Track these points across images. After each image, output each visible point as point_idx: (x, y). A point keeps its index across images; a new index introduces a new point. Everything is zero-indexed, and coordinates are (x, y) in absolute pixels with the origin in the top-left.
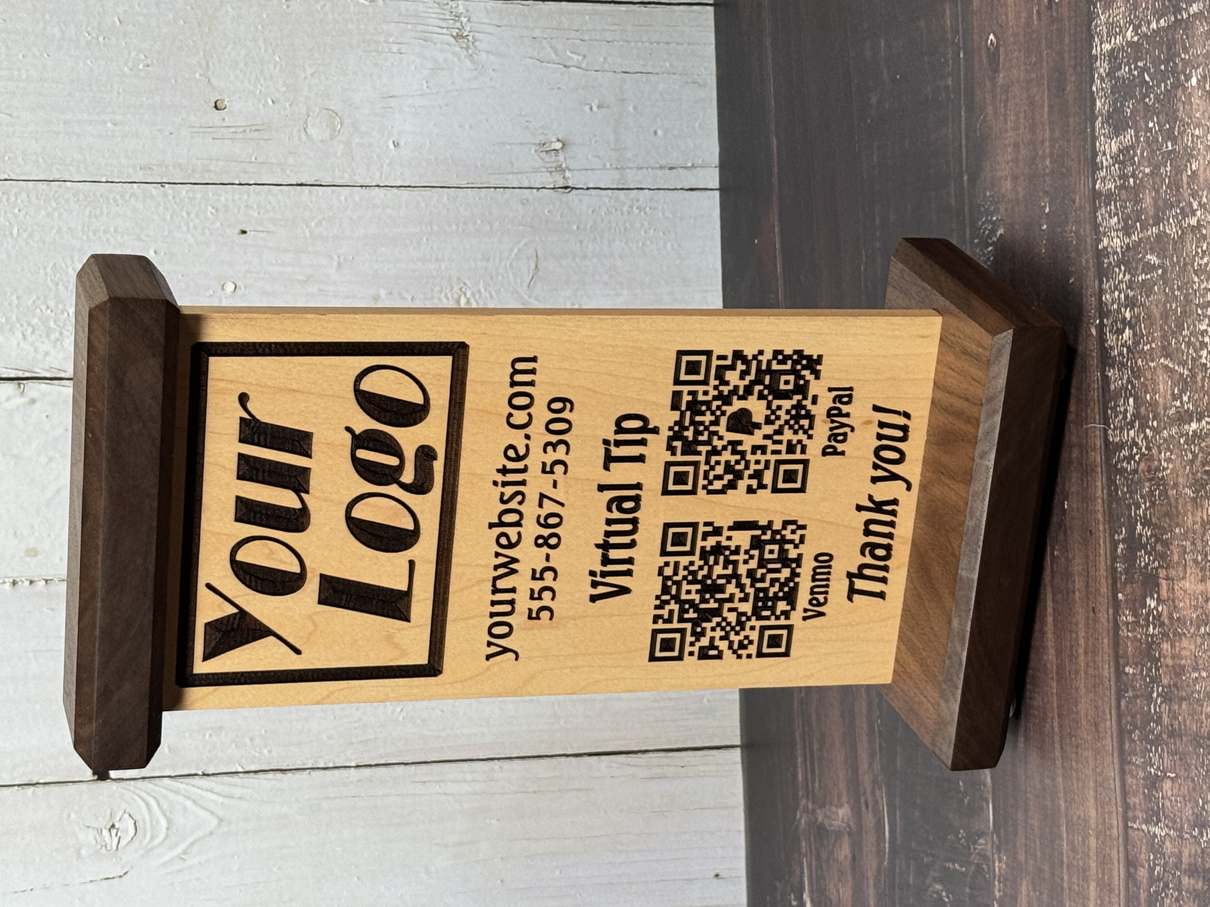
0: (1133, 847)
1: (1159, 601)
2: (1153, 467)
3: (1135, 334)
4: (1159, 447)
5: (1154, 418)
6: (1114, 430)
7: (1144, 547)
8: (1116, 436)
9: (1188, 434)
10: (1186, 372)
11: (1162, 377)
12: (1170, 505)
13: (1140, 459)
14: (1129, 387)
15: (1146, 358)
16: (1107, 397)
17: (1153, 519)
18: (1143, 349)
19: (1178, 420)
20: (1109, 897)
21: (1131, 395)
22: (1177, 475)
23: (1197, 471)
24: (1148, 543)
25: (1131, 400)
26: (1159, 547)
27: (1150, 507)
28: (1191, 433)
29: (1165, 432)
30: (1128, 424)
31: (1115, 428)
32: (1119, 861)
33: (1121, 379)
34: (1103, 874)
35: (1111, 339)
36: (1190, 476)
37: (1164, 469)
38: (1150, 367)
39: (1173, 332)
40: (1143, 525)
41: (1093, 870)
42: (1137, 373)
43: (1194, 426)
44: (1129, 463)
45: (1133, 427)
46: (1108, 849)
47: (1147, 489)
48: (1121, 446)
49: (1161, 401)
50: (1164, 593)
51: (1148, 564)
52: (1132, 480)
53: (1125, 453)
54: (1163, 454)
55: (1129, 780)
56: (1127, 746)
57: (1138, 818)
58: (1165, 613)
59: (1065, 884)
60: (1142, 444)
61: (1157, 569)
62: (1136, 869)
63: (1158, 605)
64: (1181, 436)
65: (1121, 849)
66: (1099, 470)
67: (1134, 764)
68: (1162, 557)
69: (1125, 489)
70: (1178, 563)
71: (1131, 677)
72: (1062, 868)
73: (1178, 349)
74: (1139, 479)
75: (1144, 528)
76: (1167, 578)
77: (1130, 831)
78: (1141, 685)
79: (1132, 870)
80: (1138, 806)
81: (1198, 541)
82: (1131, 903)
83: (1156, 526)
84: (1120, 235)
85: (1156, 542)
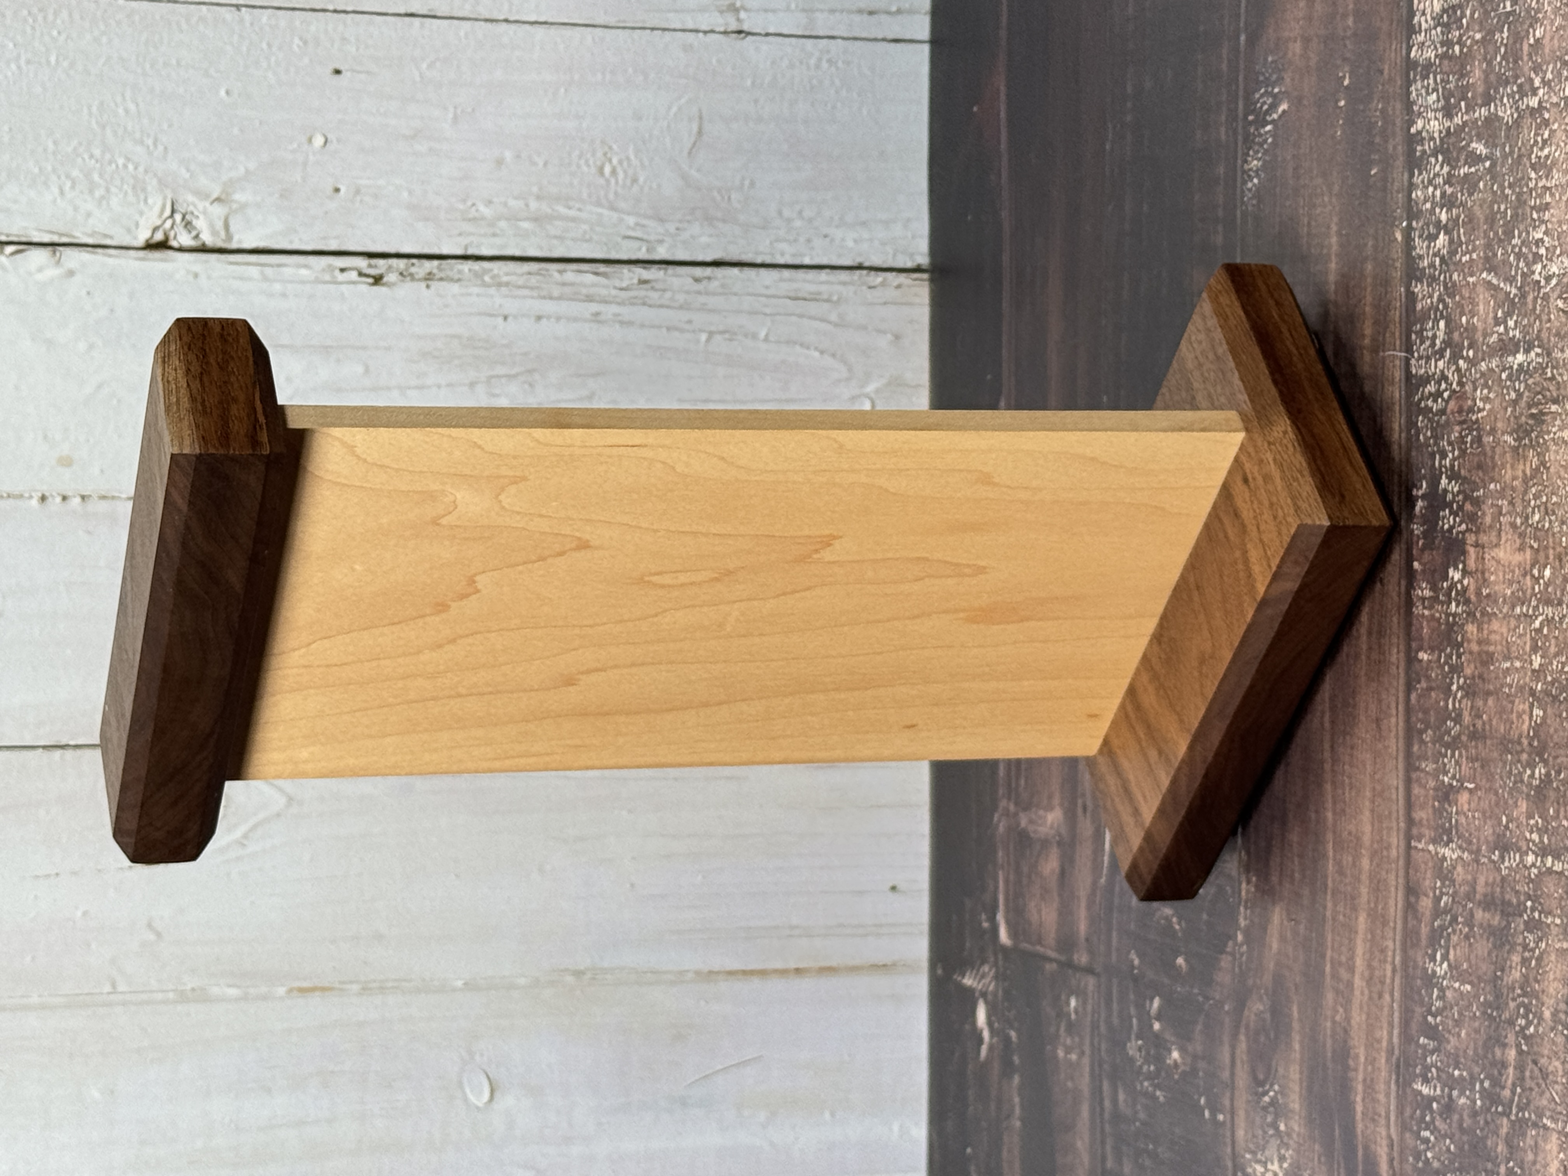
0: (1416, 871)
1: (1465, 573)
2: (1466, 408)
3: (1451, 241)
4: (1474, 383)
5: (1470, 347)
6: (1418, 361)
7: (1449, 505)
8: (1421, 367)
9: (1511, 367)
10: (1514, 291)
11: (1482, 295)
12: (1485, 454)
13: (1450, 397)
14: (1441, 307)
15: (1463, 271)
16: (1412, 318)
17: (1463, 472)
18: (1460, 260)
19: (1501, 349)
20: (1383, 932)
21: (1442, 317)
22: (1496, 418)
23: (1521, 414)
24: (1454, 501)
25: (1442, 324)
26: (1468, 507)
27: (1459, 457)
28: (1515, 367)
29: (1483, 364)
30: (1436, 353)
32: (1397, 889)
33: (1431, 297)
34: (1376, 903)
35: (1420, 246)
36: (1512, 419)
37: (1480, 410)
38: (1468, 283)
39: (1500, 241)
40: (1450, 479)
41: (1364, 898)
42: (1451, 290)
43: (1520, 357)
44: (1435, 401)
45: (1442, 356)
46: (1384, 873)
47: (1457, 435)
48: (1426, 380)
49: (1480, 326)
50: (1472, 563)
51: (1454, 526)
52: (1438, 422)
53: (1431, 388)
54: (1479, 392)
55: (1416, 790)
56: (1416, 748)
57: (1424, 836)
58: (1472, 588)
59: (1329, 913)
60: (1454, 378)
61: (1463, 533)
62: (1418, 898)
63: (1463, 577)
64: (1504, 370)
65: (1401, 873)
66: (1397, 408)
67: (1423, 771)
68: (1472, 518)
69: (1429, 434)
70: (1490, 527)
71: (1425, 665)
72: (1326, 893)
73: (1505, 262)
74: (1447, 422)
75: (1450, 482)
76: (1477, 545)
77: (1413, 852)
78: (1437, 676)
79: (1412, 899)
80: (1425, 822)
81: (1518, 501)
82: (1409, 939)
83: (1465, 480)
84: (1440, 116)
85: (1465, 500)
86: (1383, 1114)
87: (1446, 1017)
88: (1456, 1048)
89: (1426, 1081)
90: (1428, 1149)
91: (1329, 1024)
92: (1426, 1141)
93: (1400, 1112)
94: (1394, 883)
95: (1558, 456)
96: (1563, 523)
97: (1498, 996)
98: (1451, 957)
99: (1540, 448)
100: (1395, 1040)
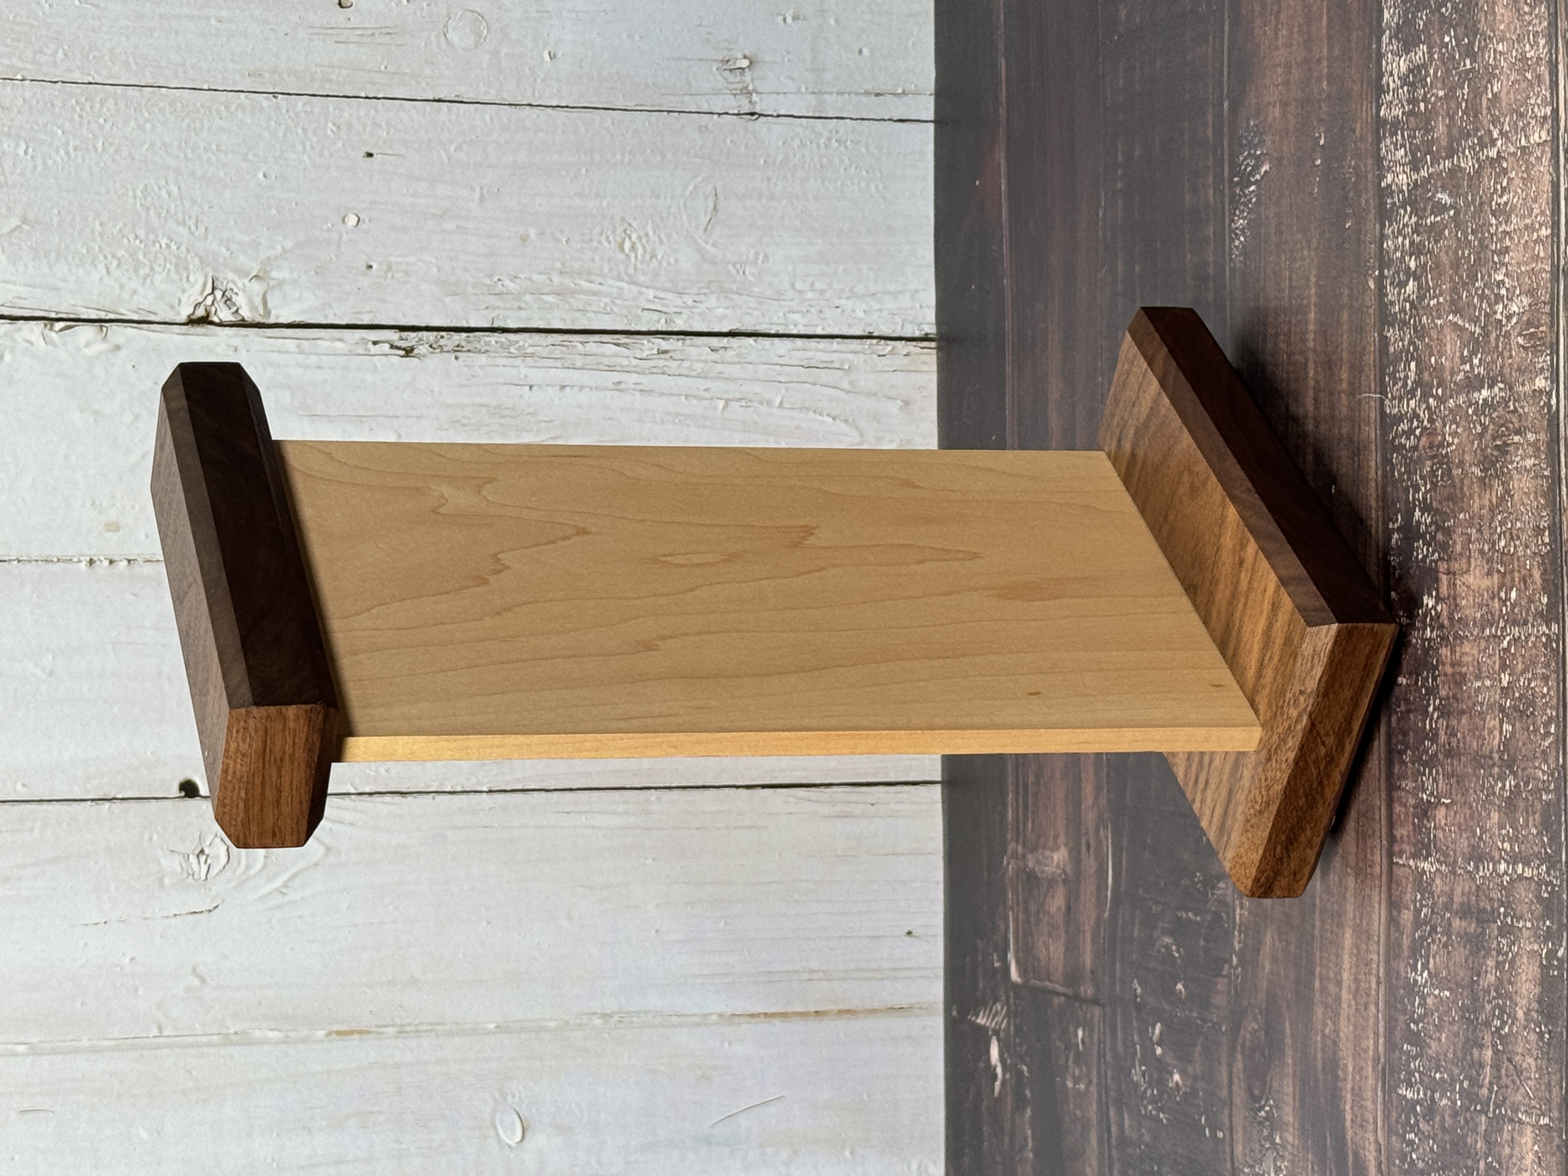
0: (1398, 885)
1: (1438, 599)
2: (1436, 443)
3: (1420, 287)
4: (1443, 419)
5: (1439, 385)
6: (1391, 401)
7: (1423, 536)
8: (1394, 407)
9: (1477, 403)
10: (1478, 330)
11: (1449, 336)
12: (1454, 486)
13: (1421, 433)
14: (1412, 349)
15: (1431, 314)
16: (1385, 361)
17: (1434, 504)
18: (1429, 304)
19: (1467, 386)
20: (1367, 946)
21: (1413, 359)
22: (1464, 452)
23: (1487, 446)
24: (1427, 531)
25: (1413, 365)
26: (1440, 536)
27: (1431, 490)
28: (1481, 402)
29: (1451, 401)
30: (1408, 393)
31: (1394, 398)
32: (1380, 904)
33: (1402, 340)
34: (1361, 919)
35: (1392, 293)
36: (1478, 452)
37: (1449, 445)
38: (1436, 325)
39: (1465, 284)
40: (1423, 512)
41: (1350, 915)
42: (1420, 332)
43: (1485, 393)
44: (1408, 438)
45: (1414, 396)
46: (1368, 890)
47: (1428, 469)
48: (1399, 419)
49: (1447, 365)
50: (1444, 590)
51: (1427, 556)
52: (1411, 458)
53: (1404, 426)
54: (1447, 427)
55: (1398, 809)
56: (1396, 769)
57: (1405, 852)
58: (1445, 613)
59: (1316, 933)
60: (1424, 415)
61: (1436, 562)
62: (1399, 912)
63: (1437, 603)
64: (1470, 406)
65: (1384, 889)
66: (1374, 448)
67: (1403, 789)
68: (1444, 547)
69: (1403, 469)
70: (1461, 554)
71: (1403, 689)
72: (1314, 912)
73: (1470, 304)
74: (1419, 457)
75: (1423, 514)
76: (1448, 572)
77: (1395, 868)
78: (1415, 699)
79: (1395, 913)
80: (1405, 838)
81: (1485, 529)
82: (1392, 951)
83: (1437, 512)
84: (1407, 170)
85: (1437, 530)
86: (1371, 1120)
87: (1428, 1023)
88: (1437, 1053)
89: (1410, 1085)
90: (1413, 1150)
91: (1319, 1038)
92: (1412, 1142)
93: (1387, 1117)
94: (1377, 899)
95: (1522, 484)
96: (1527, 547)
97: (1475, 999)
98: (1431, 965)
99: (1504, 477)
100: (1381, 1049)
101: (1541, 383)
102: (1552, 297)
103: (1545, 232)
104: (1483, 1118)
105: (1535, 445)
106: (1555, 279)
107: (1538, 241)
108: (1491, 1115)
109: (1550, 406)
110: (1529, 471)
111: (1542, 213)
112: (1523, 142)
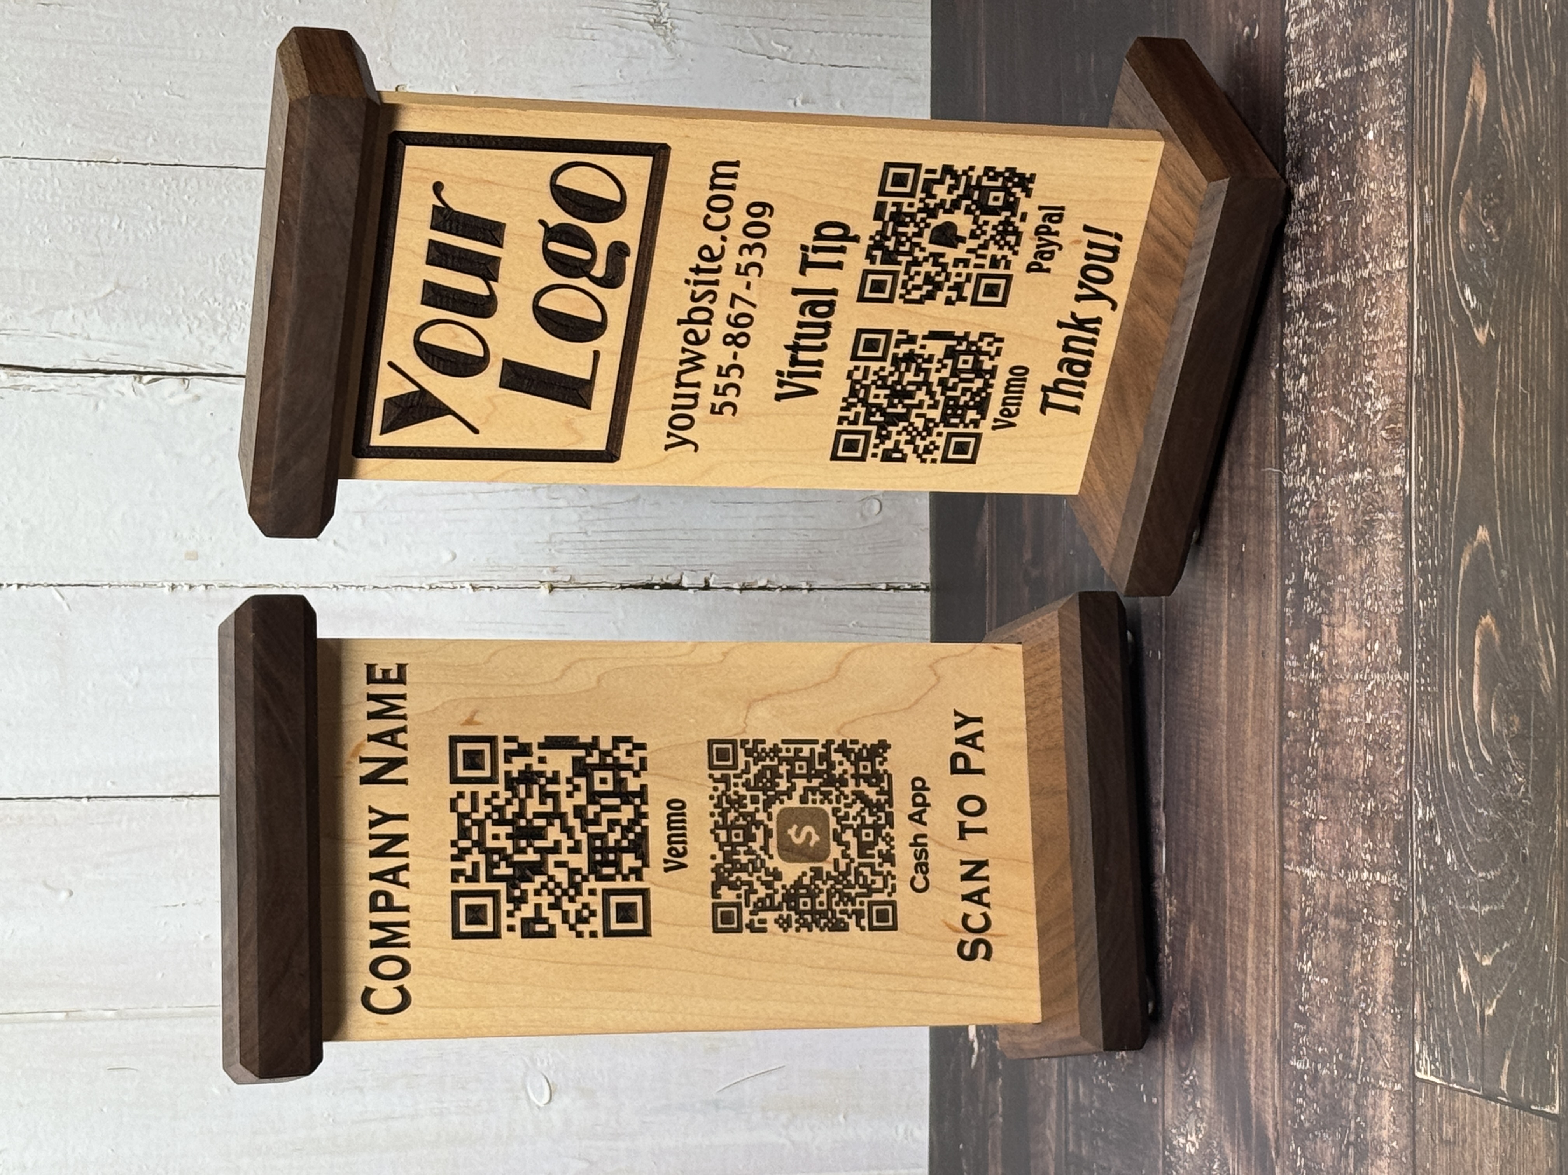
0: (1288, 888)
1: (1321, 647)
2: (1321, 514)
3: (1310, 381)
4: (1327, 495)
5: (1324, 466)
6: (1288, 476)
7: (1311, 592)
8: (1289, 481)
9: (1351, 483)
10: (1353, 422)
11: (1332, 425)
12: (1335, 552)
13: (1310, 506)
14: (1303, 433)
15: (1318, 405)
16: (1282, 442)
17: (1319, 566)
18: (1317, 396)
19: (1344, 468)
20: (1266, 939)
21: (1304, 441)
22: (1341, 523)
23: (1358, 520)
24: (1314, 589)
25: (1304, 446)
26: (1323, 594)
27: (1317, 553)
28: (1354, 483)
29: (1332, 480)
30: (1300, 470)
31: (1289, 473)
32: (1275, 904)
33: (1296, 425)
34: (1261, 916)
35: (1288, 384)
36: (1352, 524)
37: (1331, 517)
38: (1322, 415)
39: (1343, 382)
40: (1311, 572)
41: (1252, 913)
42: (1310, 419)
43: (1357, 475)
44: (1300, 509)
45: (1305, 473)
46: (1266, 891)
47: (1315, 536)
48: (1294, 491)
49: (1330, 449)
50: (1325, 639)
51: (1313, 610)
52: (1302, 526)
53: (1297, 499)
54: (1330, 502)
55: (1287, 823)
56: (1286, 789)
57: (1293, 860)
58: (1327, 659)
59: (1228, 926)
60: (1313, 491)
61: (1320, 615)
62: (1289, 911)
63: (1320, 650)
64: (1346, 485)
65: (1277, 891)
66: (1274, 514)
67: (1291, 807)
68: (1325, 603)
69: (1296, 535)
71: (1292, 721)
72: (1225, 910)
73: (1347, 399)
74: (1309, 526)
75: (1311, 574)
76: (1329, 625)
77: (1285, 873)
78: (1301, 730)
79: (1286, 912)
80: (1293, 849)
81: (1357, 589)
82: (1284, 944)
83: (1321, 573)
84: (1303, 280)
85: (1321, 588)
86: (1269, 1087)
87: (1312, 1005)
88: (1319, 1030)
89: (1299, 1058)
90: (1302, 1113)
91: (1230, 1017)
92: (1300, 1106)
93: (1282, 1084)
94: (1273, 899)
95: (1384, 554)
96: (1387, 607)
97: (1346, 986)
98: (1314, 956)
99: (1371, 546)
100: (1277, 1027)
101: (1398, 470)
102: (1407, 400)
103: (1403, 344)
104: (1354, 1085)
105: (1393, 522)
106: (1409, 385)
107: (1398, 351)
108: (1359, 1082)
109: (1405, 491)
110: (1389, 544)
111: (1401, 328)
112: (1388, 268)
